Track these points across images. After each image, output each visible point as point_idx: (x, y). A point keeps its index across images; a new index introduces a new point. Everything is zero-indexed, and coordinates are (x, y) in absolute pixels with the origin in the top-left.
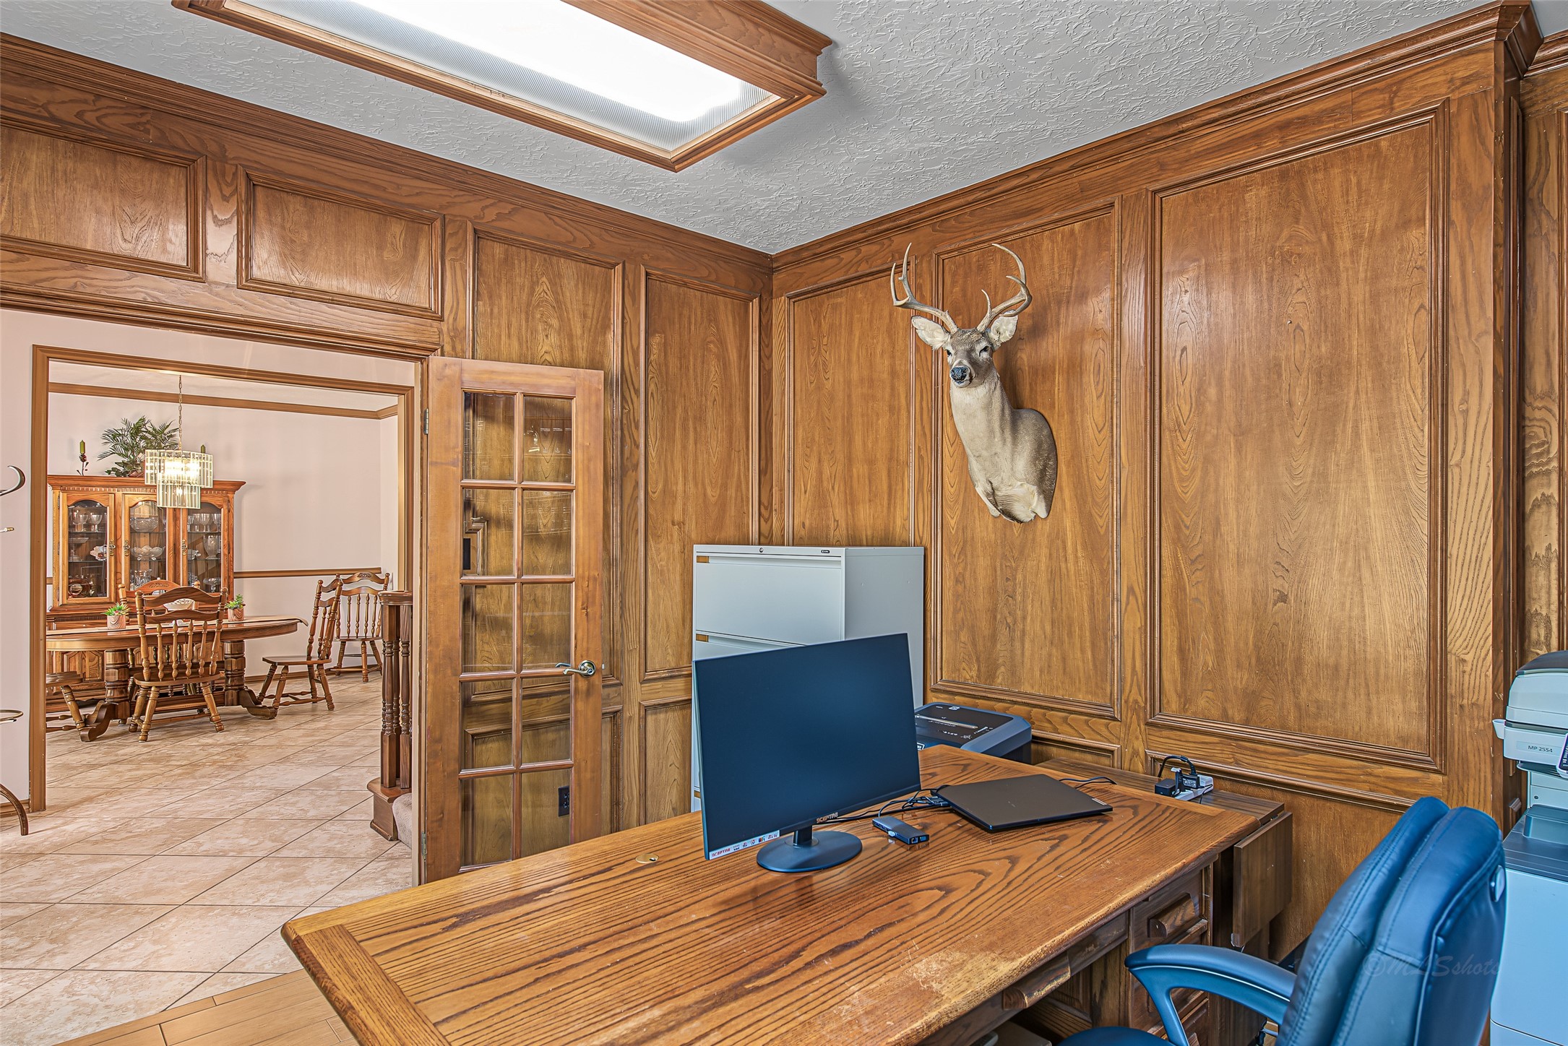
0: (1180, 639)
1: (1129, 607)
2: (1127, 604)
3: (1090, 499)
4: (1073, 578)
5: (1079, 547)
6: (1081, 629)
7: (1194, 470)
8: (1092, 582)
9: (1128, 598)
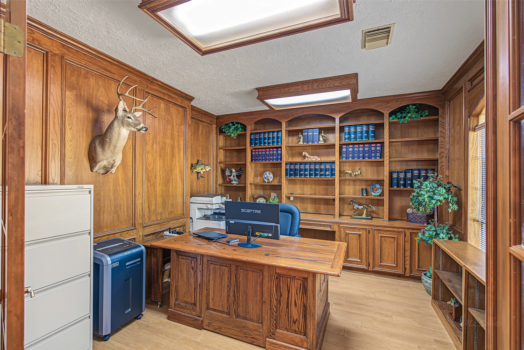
0: (148, 204)
1: (139, 198)
2: (138, 197)
3: (127, 168)
4: (121, 191)
5: (123, 182)
6: (124, 207)
7: (151, 163)
8: (127, 192)
9: (138, 195)
